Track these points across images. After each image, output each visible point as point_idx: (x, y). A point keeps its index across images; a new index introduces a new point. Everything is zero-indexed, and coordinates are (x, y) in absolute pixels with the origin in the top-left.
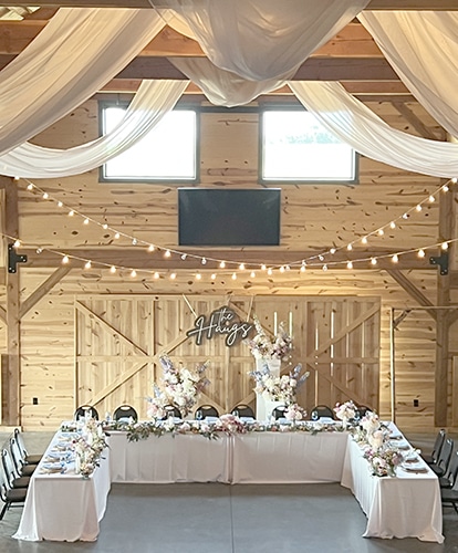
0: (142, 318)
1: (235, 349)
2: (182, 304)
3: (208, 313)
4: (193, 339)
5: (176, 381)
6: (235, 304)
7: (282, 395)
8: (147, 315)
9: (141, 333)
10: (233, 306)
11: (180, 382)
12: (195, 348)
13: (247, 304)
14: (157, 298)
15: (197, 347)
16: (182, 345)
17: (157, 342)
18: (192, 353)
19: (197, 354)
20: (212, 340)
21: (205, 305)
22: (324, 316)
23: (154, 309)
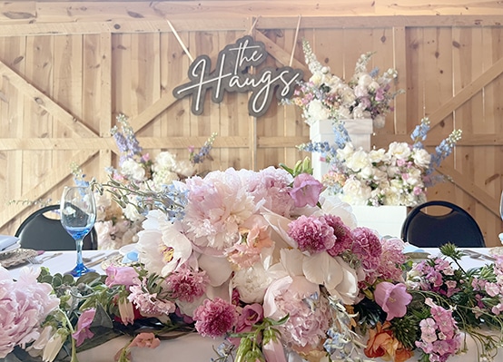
0: (90, 66)
1: (268, 121)
2: (166, 38)
3: (213, 54)
4: (186, 104)
5: (140, 175)
6: (267, 32)
7: (396, 187)
8: (99, 60)
9: (88, 95)
10: (261, 37)
12: (190, 122)
13: (288, 34)
14: (117, 27)
15: (195, 119)
16: (165, 117)
17: (117, 110)
18: (186, 130)
19: (195, 132)
20: (223, 105)
21: (208, 37)
22: (437, 55)
23: (113, 49)
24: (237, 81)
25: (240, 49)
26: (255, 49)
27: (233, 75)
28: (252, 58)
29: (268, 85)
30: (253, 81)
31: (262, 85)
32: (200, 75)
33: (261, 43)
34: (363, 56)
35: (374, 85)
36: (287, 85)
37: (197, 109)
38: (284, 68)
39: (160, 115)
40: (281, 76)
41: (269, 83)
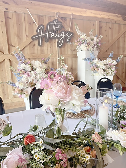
1: (63, 49)
2: (26, 16)
3: (45, 24)
4: (36, 42)
5: (30, 69)
6: (62, 18)
10: (60, 20)
11: (33, 69)
12: (37, 49)
13: (68, 20)
14: (6, 9)
15: (39, 48)
16: (28, 47)
17: (10, 44)
18: (36, 52)
19: (39, 52)
20: (48, 43)
21: (42, 18)
22: (106, 31)
23: (5, 18)
24: (53, 35)
25: (54, 23)
26: (59, 24)
27: (52, 33)
28: (58, 27)
29: (63, 37)
30: (58, 35)
31: (61, 37)
32: (41, 32)
33: (61, 22)
34: (92, 30)
35: (98, 40)
36: (69, 37)
37: (40, 44)
38: (68, 32)
39: (26, 46)
40: (67, 34)
41: (64, 36)
